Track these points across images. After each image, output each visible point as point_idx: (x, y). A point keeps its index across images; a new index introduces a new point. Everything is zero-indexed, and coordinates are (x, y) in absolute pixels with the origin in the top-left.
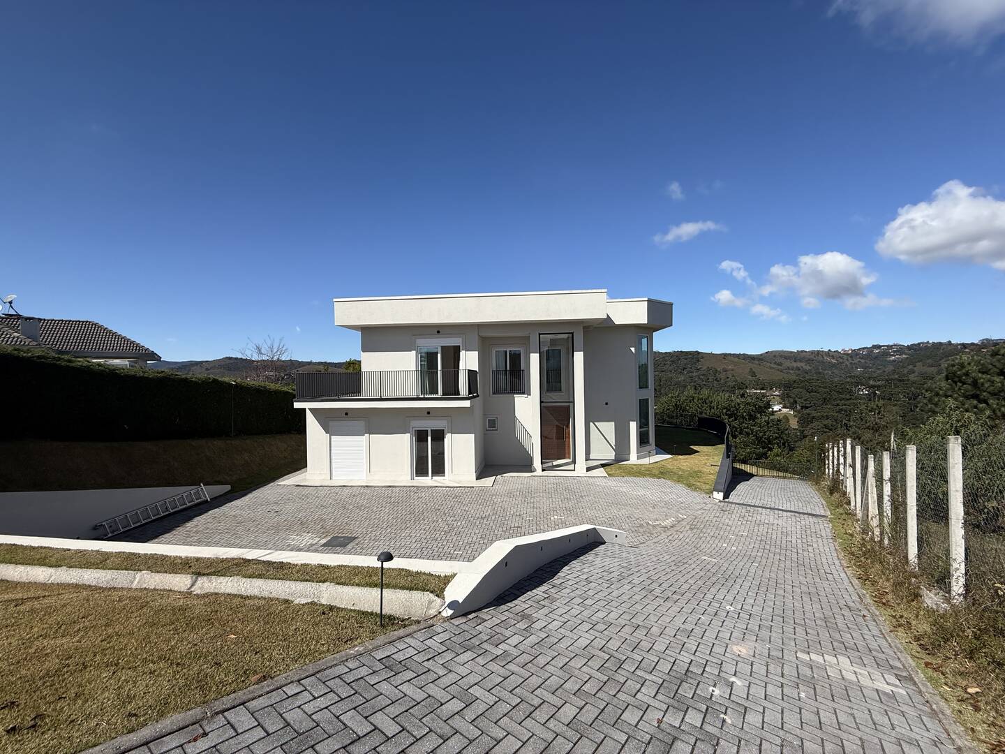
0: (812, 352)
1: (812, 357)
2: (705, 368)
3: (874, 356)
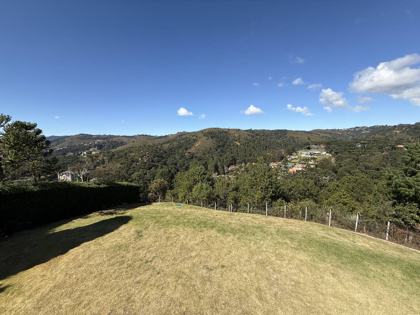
0: (332, 130)
1: (332, 132)
2: (289, 137)
3: (356, 131)
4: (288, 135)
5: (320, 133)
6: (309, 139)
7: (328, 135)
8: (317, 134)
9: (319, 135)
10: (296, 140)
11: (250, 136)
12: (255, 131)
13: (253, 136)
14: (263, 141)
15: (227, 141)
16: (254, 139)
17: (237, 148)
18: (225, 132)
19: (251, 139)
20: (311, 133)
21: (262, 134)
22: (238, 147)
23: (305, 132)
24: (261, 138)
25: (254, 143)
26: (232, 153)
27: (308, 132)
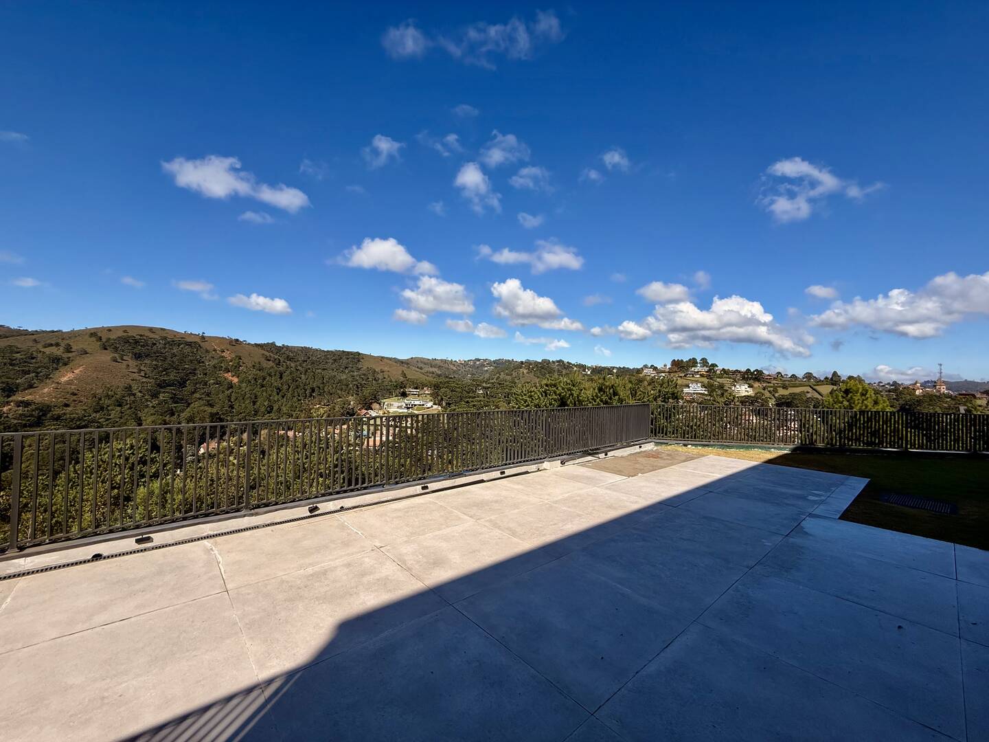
0: (442, 360)
1: (442, 364)
2: (365, 368)
3: (477, 366)
4: (364, 365)
5: (422, 365)
6: (405, 376)
7: (436, 370)
8: (418, 367)
9: (421, 368)
10: (380, 376)
11: (269, 360)
12: (285, 349)
13: (277, 362)
15: (195, 369)
16: (281, 369)
17: (230, 390)
18: (189, 344)
19: (272, 367)
20: (408, 364)
21: (303, 359)
22: (232, 387)
23: (396, 361)
24: (299, 368)
26: (212, 406)
27: (402, 362)
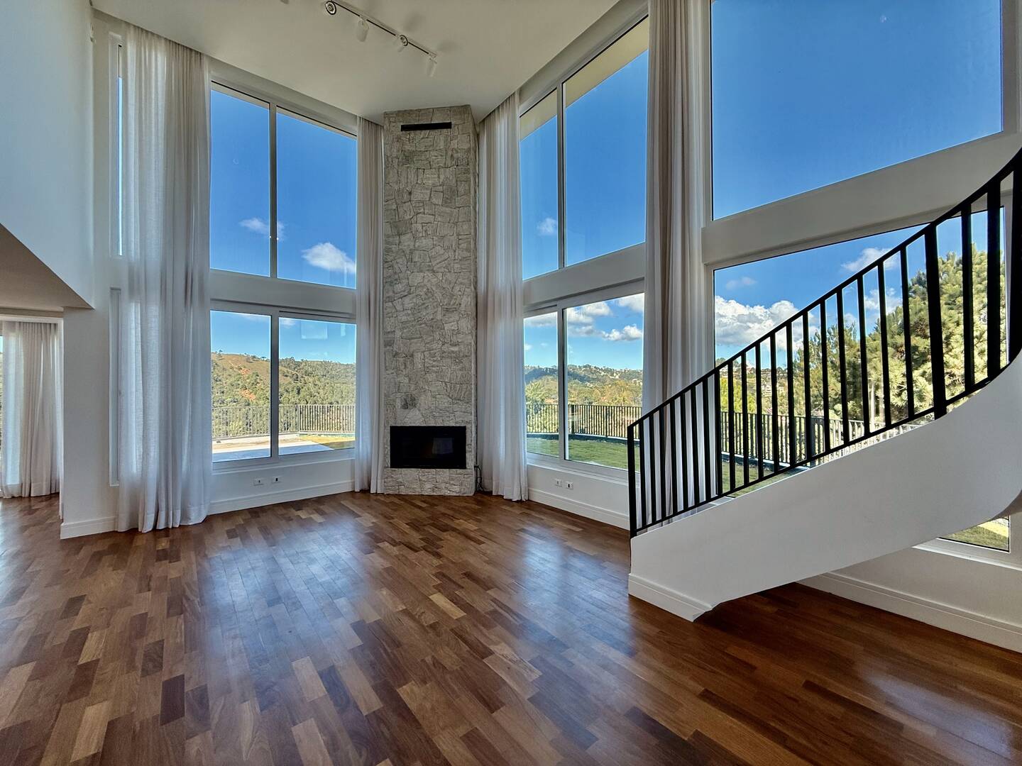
11: (286, 376)
12: (304, 364)
13: (295, 377)
14: (324, 389)
16: (299, 384)
19: (290, 383)
21: (322, 373)
24: (317, 382)
25: (299, 393)
